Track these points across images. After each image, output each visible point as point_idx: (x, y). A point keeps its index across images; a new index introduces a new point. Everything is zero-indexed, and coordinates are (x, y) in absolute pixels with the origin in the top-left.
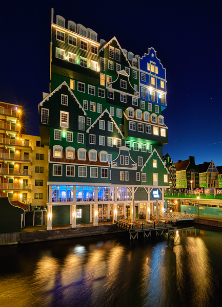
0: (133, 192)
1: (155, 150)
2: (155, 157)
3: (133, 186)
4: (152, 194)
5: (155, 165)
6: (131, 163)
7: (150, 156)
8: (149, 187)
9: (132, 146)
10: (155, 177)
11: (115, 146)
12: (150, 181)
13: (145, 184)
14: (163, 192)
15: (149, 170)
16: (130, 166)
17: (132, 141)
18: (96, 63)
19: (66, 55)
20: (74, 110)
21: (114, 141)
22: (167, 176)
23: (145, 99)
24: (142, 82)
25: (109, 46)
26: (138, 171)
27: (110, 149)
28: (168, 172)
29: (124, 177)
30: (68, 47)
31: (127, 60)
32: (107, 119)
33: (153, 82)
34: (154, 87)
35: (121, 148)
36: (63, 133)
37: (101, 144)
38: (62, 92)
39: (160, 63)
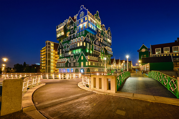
0: (74, 70)
1: (82, 52)
2: (82, 55)
3: (74, 68)
4: (80, 71)
5: (82, 58)
6: (74, 59)
7: (80, 55)
8: (79, 68)
9: (75, 53)
10: (82, 63)
12: (80, 66)
14: (85, 70)
15: (80, 61)
16: (73, 61)
17: (74, 52)
18: (63, 32)
19: (58, 36)
20: (62, 48)
21: (70, 53)
22: (87, 62)
23: (79, 32)
24: (78, 25)
25: (68, 21)
26: (76, 62)
27: (69, 57)
28: (88, 61)
29: (72, 65)
30: (59, 33)
31: (73, 21)
32: (68, 47)
33: (82, 21)
34: (82, 23)
35: (71, 55)
36: (61, 55)
37: (67, 55)
38: (60, 44)
39: (85, 9)
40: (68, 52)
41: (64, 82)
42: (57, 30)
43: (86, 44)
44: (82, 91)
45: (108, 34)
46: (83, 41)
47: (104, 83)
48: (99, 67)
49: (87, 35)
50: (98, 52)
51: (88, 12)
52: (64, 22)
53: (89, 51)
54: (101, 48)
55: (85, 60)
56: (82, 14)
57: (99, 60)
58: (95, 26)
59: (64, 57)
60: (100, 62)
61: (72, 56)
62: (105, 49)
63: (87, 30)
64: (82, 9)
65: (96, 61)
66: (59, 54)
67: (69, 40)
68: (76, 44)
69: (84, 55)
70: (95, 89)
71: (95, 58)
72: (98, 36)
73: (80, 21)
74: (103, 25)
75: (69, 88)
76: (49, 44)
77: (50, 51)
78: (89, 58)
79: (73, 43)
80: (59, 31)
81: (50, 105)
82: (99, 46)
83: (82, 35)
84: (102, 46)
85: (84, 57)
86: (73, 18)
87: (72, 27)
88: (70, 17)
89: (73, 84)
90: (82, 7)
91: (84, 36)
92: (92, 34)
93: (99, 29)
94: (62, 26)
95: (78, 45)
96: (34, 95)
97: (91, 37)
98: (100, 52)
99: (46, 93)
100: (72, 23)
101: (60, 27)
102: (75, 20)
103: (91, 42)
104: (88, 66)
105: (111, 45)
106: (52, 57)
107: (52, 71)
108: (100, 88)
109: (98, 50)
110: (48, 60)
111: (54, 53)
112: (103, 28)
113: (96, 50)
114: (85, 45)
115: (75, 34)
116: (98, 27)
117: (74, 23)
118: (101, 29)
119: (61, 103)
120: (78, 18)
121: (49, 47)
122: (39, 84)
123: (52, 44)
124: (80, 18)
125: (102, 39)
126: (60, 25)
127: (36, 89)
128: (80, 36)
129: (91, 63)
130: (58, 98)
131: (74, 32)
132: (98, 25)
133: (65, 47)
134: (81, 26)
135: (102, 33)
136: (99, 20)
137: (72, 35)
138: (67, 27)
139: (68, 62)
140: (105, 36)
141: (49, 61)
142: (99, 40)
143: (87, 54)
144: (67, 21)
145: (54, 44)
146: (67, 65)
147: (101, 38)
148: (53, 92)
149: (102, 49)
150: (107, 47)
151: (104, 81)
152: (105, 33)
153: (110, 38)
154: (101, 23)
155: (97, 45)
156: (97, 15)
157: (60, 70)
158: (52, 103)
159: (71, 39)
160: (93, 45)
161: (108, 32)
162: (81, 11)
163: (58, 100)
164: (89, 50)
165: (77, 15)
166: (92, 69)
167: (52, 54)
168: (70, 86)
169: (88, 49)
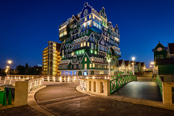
0: (77, 73)
1: (86, 53)
2: (86, 56)
3: (77, 70)
4: (84, 74)
5: (86, 60)
6: (77, 61)
7: (84, 56)
8: (83, 70)
9: (78, 54)
10: (86, 65)
11: (73, 56)
13: (82, 69)
14: (88, 73)
15: (83, 62)
16: (76, 63)
17: (77, 53)
18: (66, 32)
19: (61, 35)
20: (65, 49)
21: (73, 54)
22: (91, 64)
23: (82, 31)
24: (81, 24)
25: (72, 20)
26: (79, 64)
27: (72, 58)
28: (92, 62)
29: (75, 67)
30: (61, 33)
31: (76, 20)
32: (71, 47)
33: (86, 19)
34: (86, 22)
35: (74, 56)
36: (63, 56)
37: (70, 57)
38: (63, 45)
39: (89, 6)
40: (71, 53)
41: (64, 85)
42: (60, 30)
43: (90, 45)
44: (78, 93)
45: (116, 32)
46: (87, 41)
47: (98, 86)
48: (105, 69)
49: (91, 34)
50: (103, 52)
51: (93, 9)
52: (66, 21)
53: (94, 52)
54: (107, 48)
55: (88, 62)
56: (86, 13)
57: (104, 62)
58: (100, 24)
59: (67, 59)
60: (105, 64)
61: (75, 58)
62: (111, 49)
63: (91, 29)
64: (86, 6)
65: (101, 63)
66: (61, 55)
67: (72, 41)
68: (79, 44)
69: (88, 56)
70: (90, 92)
71: (100, 60)
72: (104, 34)
73: (83, 19)
74: (110, 22)
75: (67, 90)
76: (52, 44)
77: (52, 51)
78: (93, 60)
79: (76, 43)
80: (62, 31)
81: (48, 103)
82: (105, 45)
83: (86, 35)
84: (109, 45)
85: (88, 59)
86: (76, 16)
87: (75, 26)
88: (73, 15)
89: (72, 87)
90: (86, 4)
91: (88, 35)
92: (97, 33)
93: (105, 26)
94: (65, 25)
95: (82, 46)
96: (36, 95)
97: (95, 36)
98: (106, 52)
99: (46, 94)
100: (75, 22)
101: (63, 26)
102: (78, 19)
103: (96, 42)
104: (92, 68)
105: (119, 45)
106: (54, 58)
107: (54, 73)
108: (95, 91)
109: (104, 50)
110: (50, 61)
111: (56, 54)
112: (109, 26)
113: (101, 51)
114: (88, 45)
115: (79, 33)
116: (103, 25)
117: (78, 22)
118: (107, 27)
119: (57, 101)
120: (82, 16)
121: (52, 48)
122: (40, 87)
123: (55, 45)
124: (84, 16)
125: (108, 38)
126: (63, 24)
127: (38, 91)
128: (83, 36)
129: (96, 65)
130: (55, 98)
131: (77, 31)
132: (103, 23)
133: (68, 48)
134: (85, 24)
135: (109, 32)
136: (105, 17)
137: (75, 34)
138: (70, 26)
139: (70, 63)
140: (112, 35)
141: (52, 63)
142: (105, 39)
143: (91, 55)
144: (70, 20)
145: (57, 44)
146: (70, 67)
147: (107, 36)
148: (52, 93)
149: (109, 49)
150: (114, 46)
151: (98, 84)
152: (112, 31)
153: (117, 36)
154: (107, 20)
155: (103, 45)
156: (103, 12)
157: (62, 72)
158: (50, 101)
159: (74, 39)
160: (98, 45)
161: (116, 29)
162: (85, 8)
163: (55, 99)
164: (94, 50)
165: (81, 13)
166: (97, 71)
167: (54, 55)
168: (69, 88)
169: (92, 50)
